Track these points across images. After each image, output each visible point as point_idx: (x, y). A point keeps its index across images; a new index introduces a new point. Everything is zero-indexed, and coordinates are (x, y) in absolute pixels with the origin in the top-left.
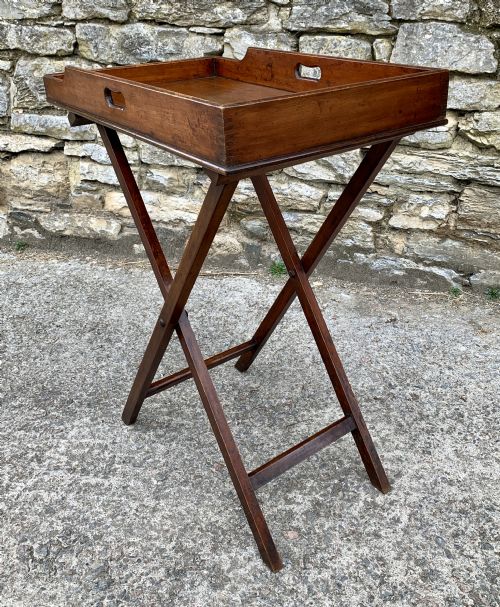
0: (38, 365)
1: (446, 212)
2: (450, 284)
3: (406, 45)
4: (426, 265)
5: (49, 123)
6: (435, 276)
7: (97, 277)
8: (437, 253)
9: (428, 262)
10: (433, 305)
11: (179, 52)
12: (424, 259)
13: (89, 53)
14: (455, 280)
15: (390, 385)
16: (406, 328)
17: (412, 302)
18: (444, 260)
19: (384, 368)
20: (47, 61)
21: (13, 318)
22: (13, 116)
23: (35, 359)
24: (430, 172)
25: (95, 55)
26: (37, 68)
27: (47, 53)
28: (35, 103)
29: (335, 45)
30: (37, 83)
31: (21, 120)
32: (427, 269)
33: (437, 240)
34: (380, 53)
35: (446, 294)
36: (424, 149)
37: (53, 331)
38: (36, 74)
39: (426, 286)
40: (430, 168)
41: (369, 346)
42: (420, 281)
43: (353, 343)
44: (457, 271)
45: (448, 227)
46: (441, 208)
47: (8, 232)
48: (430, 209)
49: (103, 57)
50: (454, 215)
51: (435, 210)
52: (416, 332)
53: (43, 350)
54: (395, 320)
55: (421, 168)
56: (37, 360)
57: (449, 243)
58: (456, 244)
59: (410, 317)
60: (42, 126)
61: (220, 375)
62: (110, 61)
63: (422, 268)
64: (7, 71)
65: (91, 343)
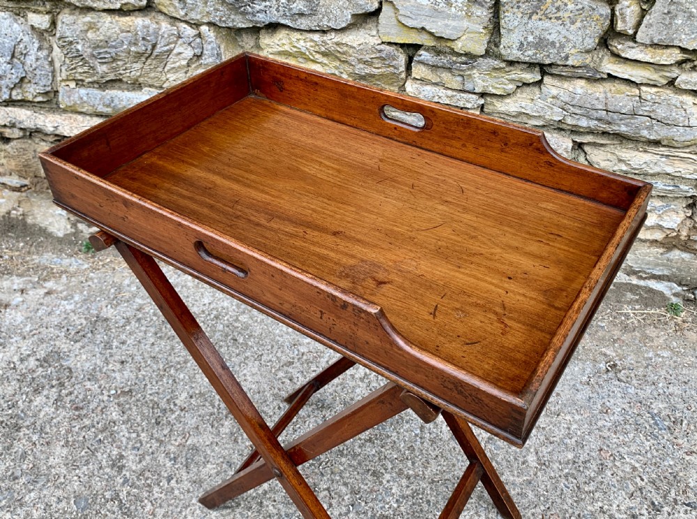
0: (176, 492)
1: (679, 220)
2: (669, 299)
3: (669, 12)
4: (641, 278)
5: (116, 101)
6: (650, 291)
7: (206, 301)
8: (658, 265)
9: (644, 276)
10: (651, 332)
11: (313, 12)
12: (640, 272)
13: (172, 9)
14: (676, 295)
15: (653, 503)
16: (634, 382)
17: (625, 328)
18: (666, 272)
19: (634, 469)
20: (107, 19)
21: (117, 396)
22: (60, 89)
23: (169, 479)
24: (668, 174)
25: (182, 13)
26: (92, 27)
27: (106, 7)
28: (93, 75)
29: (558, 9)
30: (95, 48)
31: (75, 97)
32: (642, 283)
33: (661, 250)
34: (624, 21)
35: (662, 311)
36: (664, 146)
37: (178, 419)
38: (90, 35)
39: (637, 301)
40: (669, 170)
41: (600, 423)
42: (629, 296)
43: (577, 417)
44: (680, 284)
45: (678, 236)
46: (674, 216)
47: (70, 230)
48: (660, 216)
49: (194, 16)
50: (688, 222)
51: (665, 218)
52: (649, 389)
53: (175, 459)
54: (615, 365)
55: (657, 169)
56: (173, 482)
57: (676, 254)
58: (686, 256)
59: (631, 359)
60: (108, 106)
61: (428, 502)
62: (205, 20)
63: (635, 281)
64: (46, 31)
65: (236, 441)
